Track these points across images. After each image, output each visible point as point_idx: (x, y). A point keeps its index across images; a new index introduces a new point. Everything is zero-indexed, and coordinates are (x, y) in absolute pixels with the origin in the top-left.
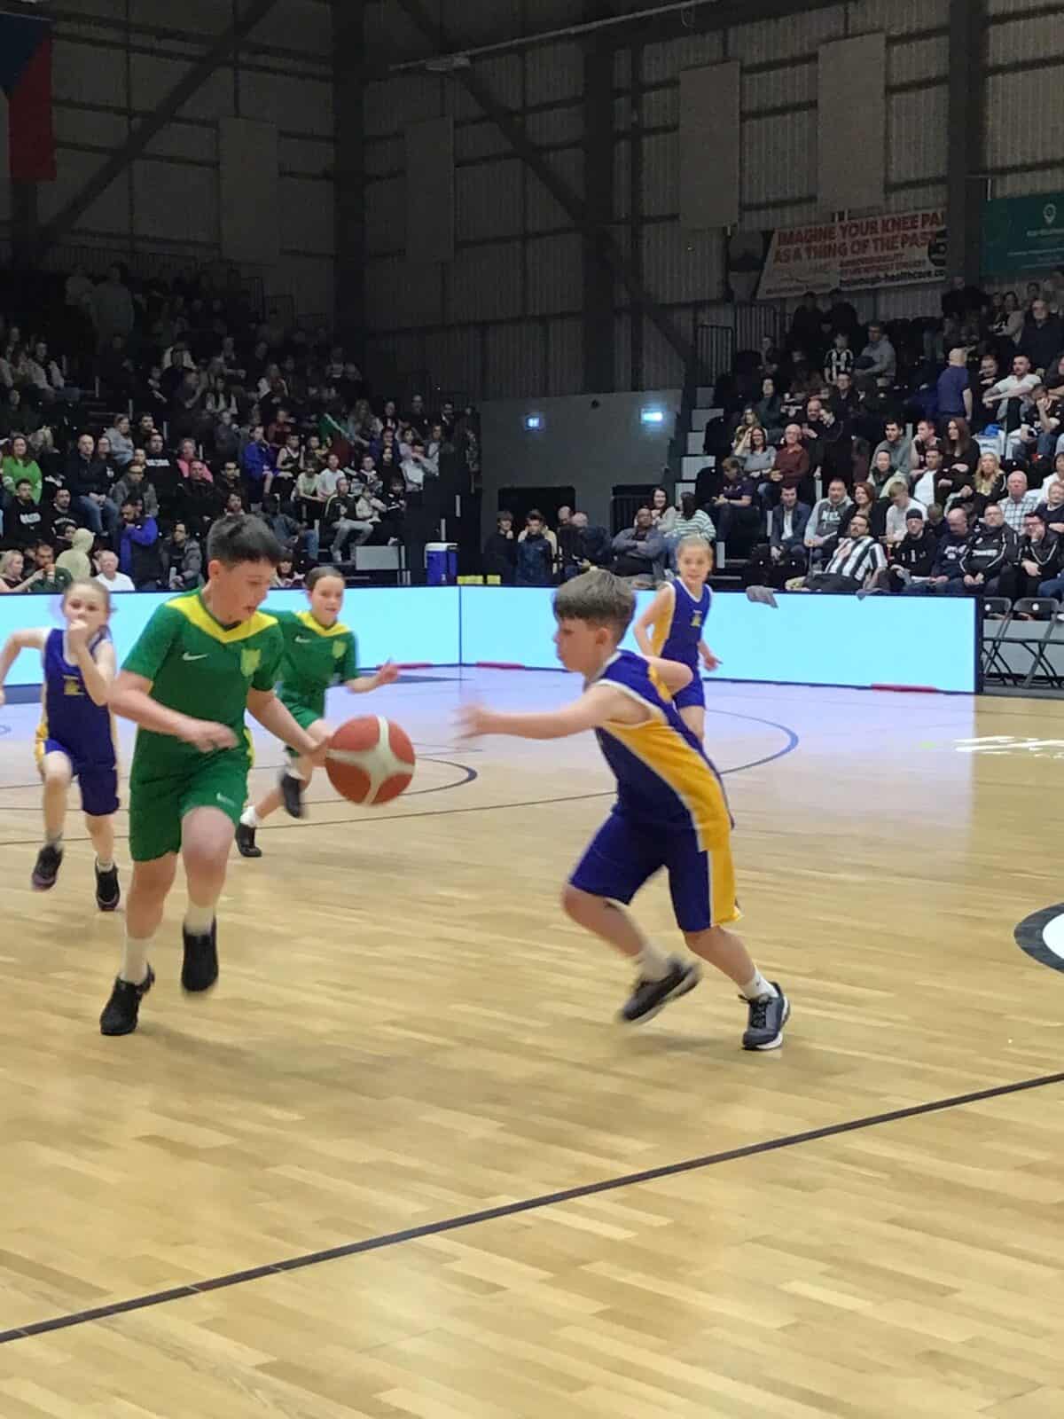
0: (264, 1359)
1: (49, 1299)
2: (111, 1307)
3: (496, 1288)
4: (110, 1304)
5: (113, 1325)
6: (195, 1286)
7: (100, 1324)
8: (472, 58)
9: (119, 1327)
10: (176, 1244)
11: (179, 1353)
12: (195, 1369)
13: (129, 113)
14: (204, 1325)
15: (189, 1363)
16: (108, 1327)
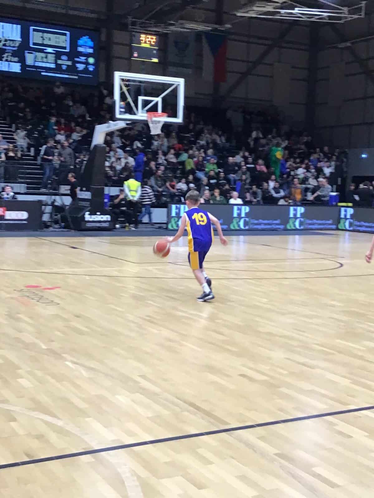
0: (277, 452)
1: (212, 424)
3: (350, 437)
4: (230, 428)
6: (256, 425)
7: (227, 434)
9: (233, 435)
10: (250, 410)
11: (250, 447)
12: (255, 451)
14: (259, 438)
15: (254, 450)
16: (230, 435)
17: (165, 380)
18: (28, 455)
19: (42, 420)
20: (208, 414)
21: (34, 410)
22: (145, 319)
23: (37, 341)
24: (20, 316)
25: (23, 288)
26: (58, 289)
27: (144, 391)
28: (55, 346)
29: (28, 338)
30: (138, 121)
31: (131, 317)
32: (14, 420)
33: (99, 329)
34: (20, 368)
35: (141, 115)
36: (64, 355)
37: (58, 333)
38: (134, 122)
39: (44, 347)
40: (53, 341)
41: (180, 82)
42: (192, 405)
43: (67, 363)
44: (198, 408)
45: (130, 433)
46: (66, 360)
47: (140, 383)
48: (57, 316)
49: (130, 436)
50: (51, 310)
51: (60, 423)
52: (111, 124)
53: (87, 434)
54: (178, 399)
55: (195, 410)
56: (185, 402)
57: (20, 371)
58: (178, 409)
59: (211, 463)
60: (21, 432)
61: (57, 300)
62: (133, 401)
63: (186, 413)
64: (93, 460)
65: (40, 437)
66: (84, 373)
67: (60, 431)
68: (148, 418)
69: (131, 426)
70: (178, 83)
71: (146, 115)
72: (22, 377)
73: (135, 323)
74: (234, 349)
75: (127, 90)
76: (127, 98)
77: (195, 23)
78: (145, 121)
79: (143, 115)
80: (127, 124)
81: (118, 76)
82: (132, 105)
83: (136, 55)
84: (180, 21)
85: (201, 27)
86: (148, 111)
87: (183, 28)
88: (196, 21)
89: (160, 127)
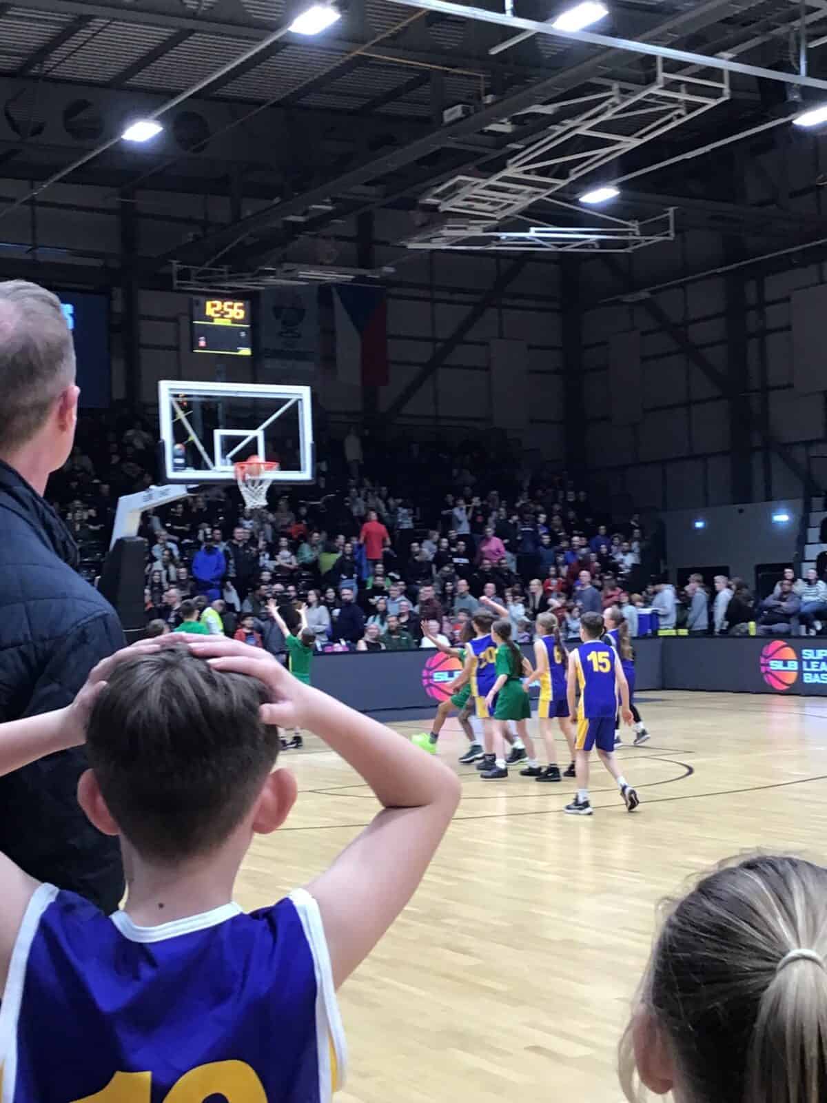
8: (652, 292)
13: (434, 340)
35: (221, 469)
41: (303, 393)
52: (152, 491)
70: (300, 397)
71: (229, 468)
75: (187, 417)
76: (188, 435)
77: (319, 267)
78: (231, 480)
79: (225, 468)
80: (189, 490)
81: (167, 389)
82: (201, 448)
83: (202, 343)
84: (287, 266)
85: (331, 276)
86: (235, 460)
87: (292, 279)
88: (321, 264)
89: (264, 493)
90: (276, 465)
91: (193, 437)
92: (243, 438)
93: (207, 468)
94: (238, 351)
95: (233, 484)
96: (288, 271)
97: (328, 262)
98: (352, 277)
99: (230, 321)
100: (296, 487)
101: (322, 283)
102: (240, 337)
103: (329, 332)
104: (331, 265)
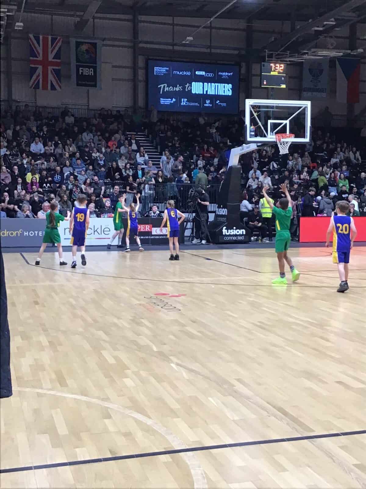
0: (358, 463)
1: (296, 430)
2: (313, 436)
5: (313, 442)
6: (341, 433)
7: (309, 441)
9: (314, 443)
10: (339, 418)
11: (330, 455)
12: (334, 462)
14: (340, 447)
15: (332, 459)
17: (260, 384)
18: (111, 452)
19: (134, 418)
20: (294, 420)
21: (129, 408)
22: (257, 325)
23: (151, 344)
24: (143, 320)
25: (152, 295)
26: (182, 297)
27: (236, 394)
28: (166, 349)
29: (144, 341)
30: (268, 143)
31: (243, 323)
32: (109, 417)
33: (210, 334)
34: (129, 369)
35: (271, 137)
36: (171, 358)
37: (172, 337)
38: (264, 144)
39: (155, 349)
40: (165, 344)
41: (308, 104)
42: (280, 410)
43: (172, 365)
44: (285, 413)
45: (213, 436)
46: (172, 362)
47: (235, 386)
48: (176, 321)
49: (212, 438)
50: (172, 316)
51: (149, 422)
52: (244, 147)
53: (171, 434)
54: (268, 403)
55: (283, 416)
56: (274, 407)
57: (128, 372)
58: (265, 413)
59: (285, 470)
60: (111, 429)
61: (179, 306)
62: (223, 403)
63: (273, 418)
64: (170, 460)
65: (128, 435)
66: (185, 374)
67: (147, 430)
68: (234, 421)
69: (215, 428)
70: (306, 106)
71: (274, 136)
72: (127, 377)
73: (246, 328)
74: (337, 356)
75: (257, 115)
76: (258, 124)
77: (327, 50)
78: (274, 142)
79: (272, 137)
80: (258, 146)
81: (249, 103)
82: (263, 128)
83: (265, 83)
84: (313, 50)
85: (333, 54)
86: (276, 133)
87: (315, 56)
88: (328, 48)
89: (288, 148)
90: (293, 136)
91: (260, 124)
92: (281, 124)
93: (265, 136)
94: (281, 86)
95: (275, 143)
96: (314, 52)
97: (332, 47)
98: (342, 54)
99: (277, 73)
100: (302, 146)
101: (329, 57)
102: (282, 80)
103: (333, 79)
104: (333, 49)
